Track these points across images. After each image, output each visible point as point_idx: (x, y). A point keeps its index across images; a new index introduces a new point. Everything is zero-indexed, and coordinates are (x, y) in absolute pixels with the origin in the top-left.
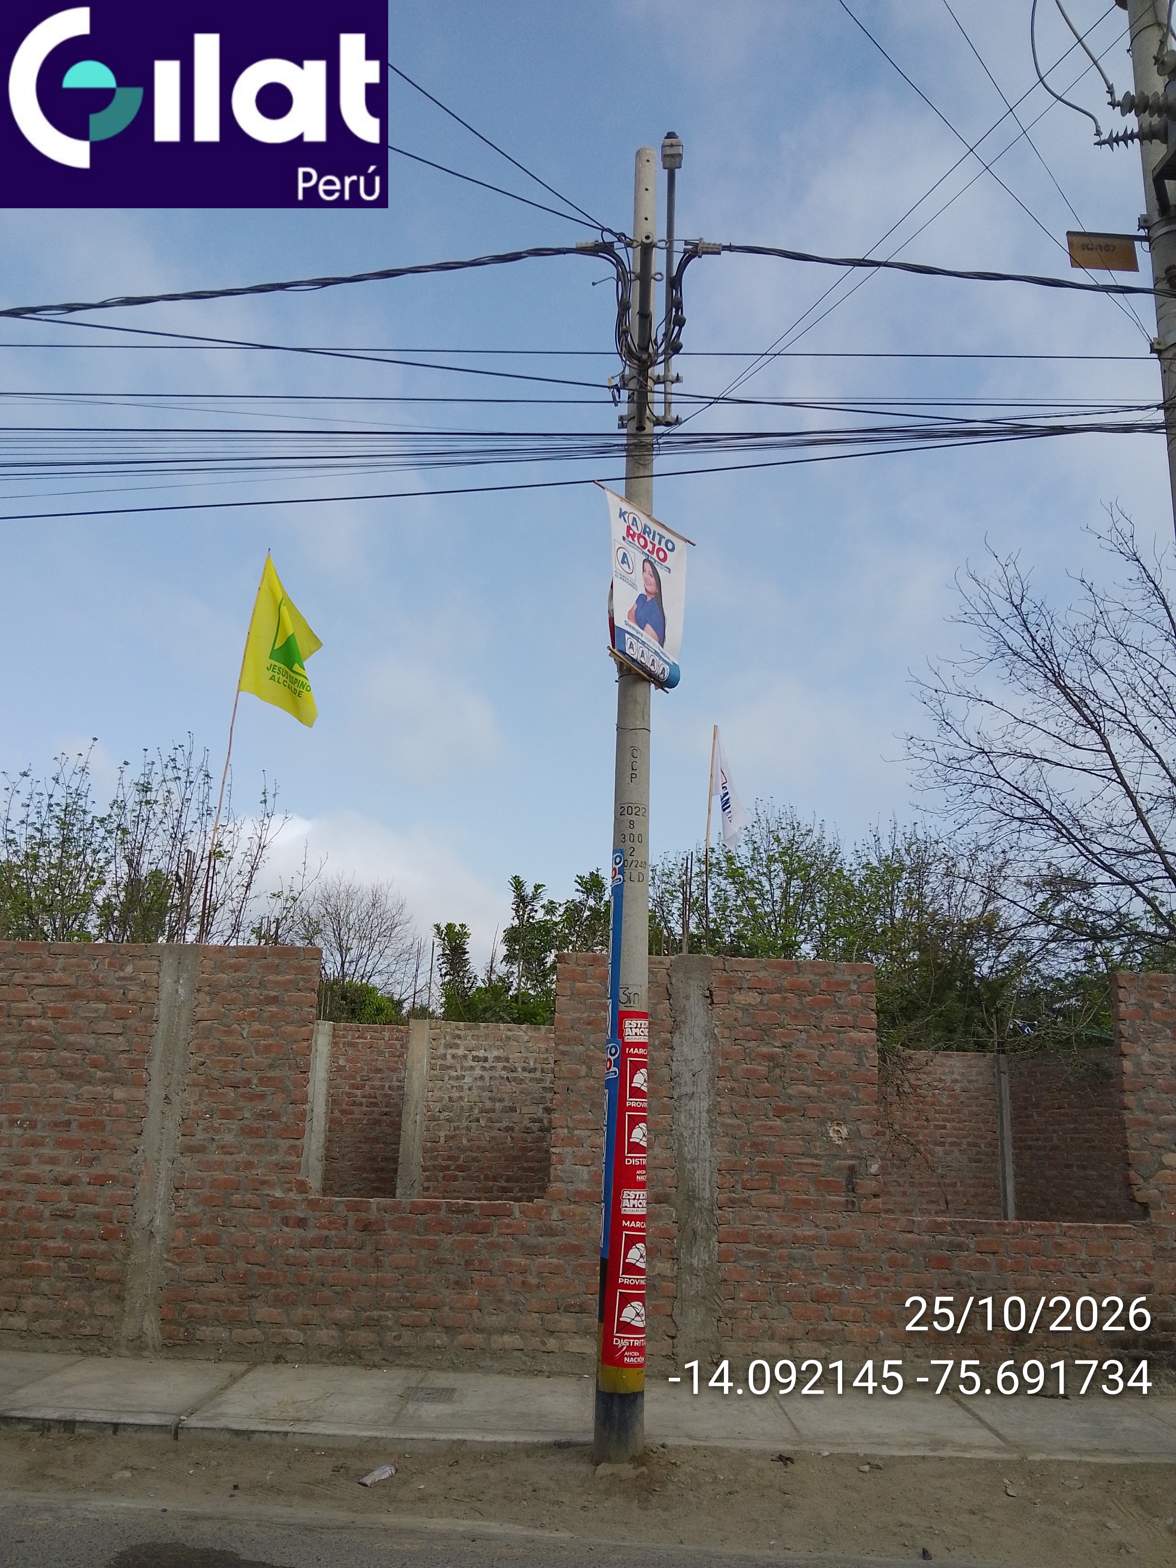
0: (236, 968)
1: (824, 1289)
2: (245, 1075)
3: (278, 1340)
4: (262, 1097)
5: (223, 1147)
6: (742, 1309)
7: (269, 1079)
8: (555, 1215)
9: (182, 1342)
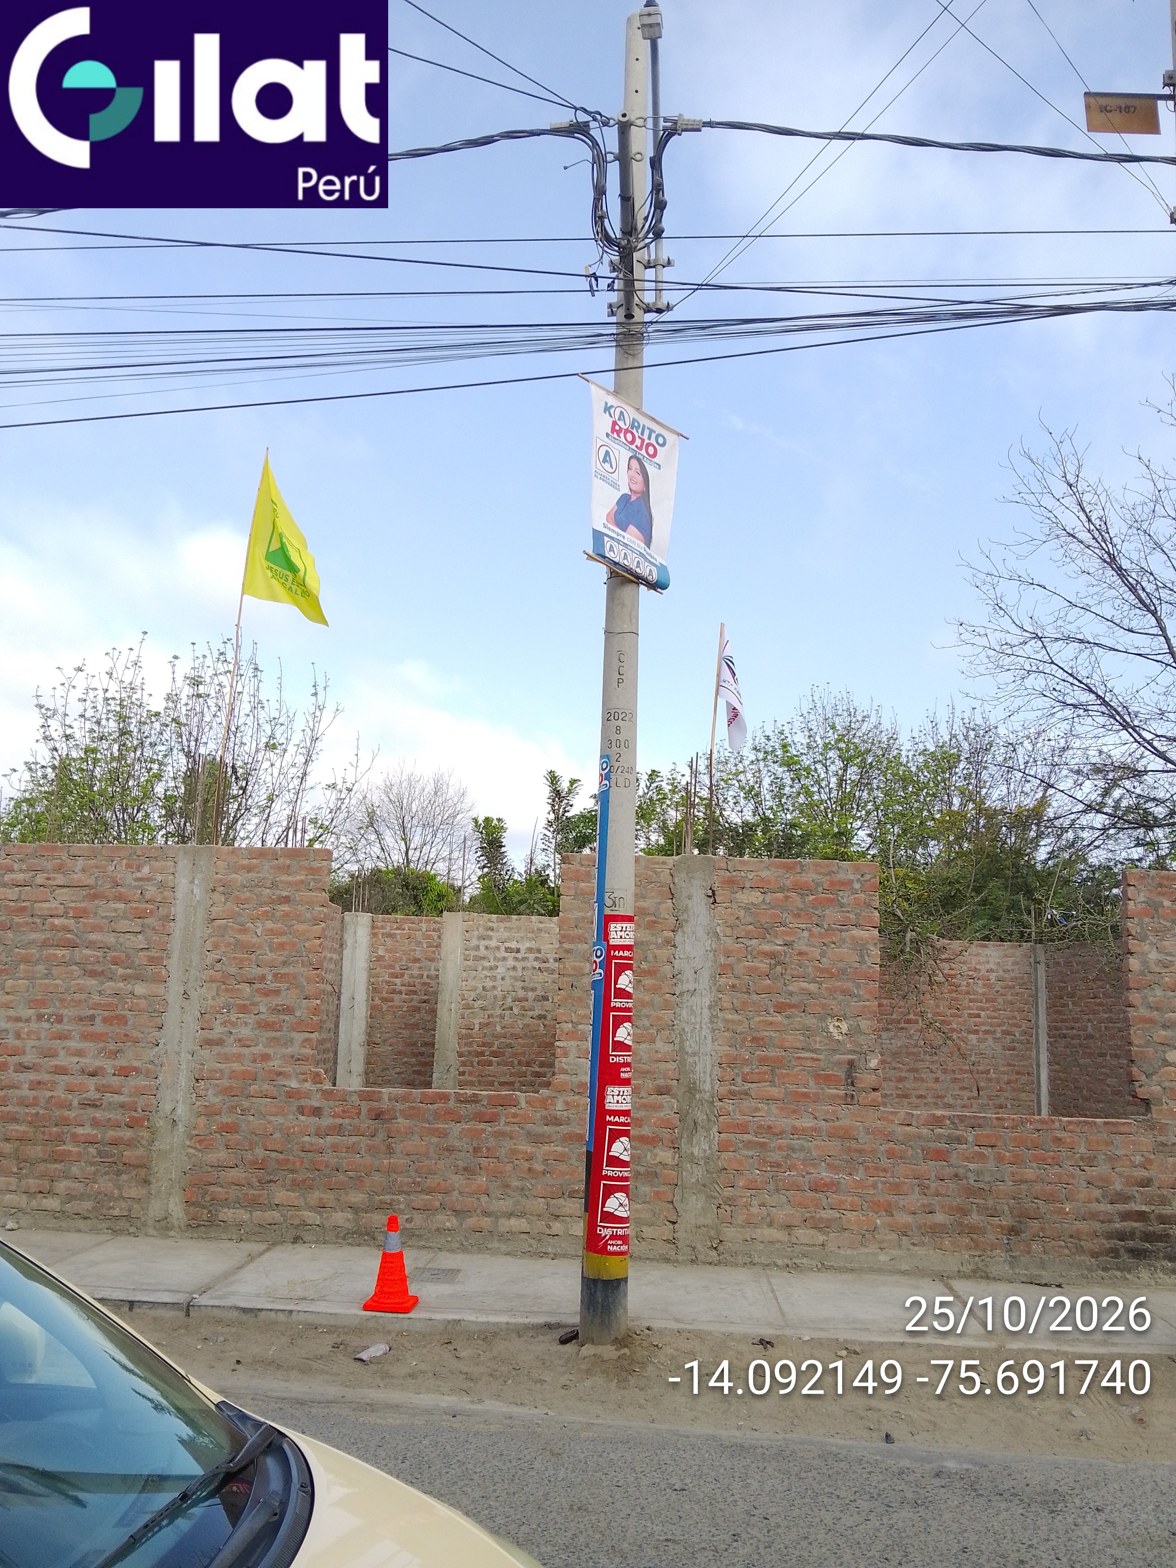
0: (249, 869)
1: (822, 1179)
2: (259, 971)
3: (297, 1222)
4: (277, 992)
5: (240, 1040)
6: (741, 1197)
7: (284, 975)
8: (560, 1105)
9: (206, 1223)
